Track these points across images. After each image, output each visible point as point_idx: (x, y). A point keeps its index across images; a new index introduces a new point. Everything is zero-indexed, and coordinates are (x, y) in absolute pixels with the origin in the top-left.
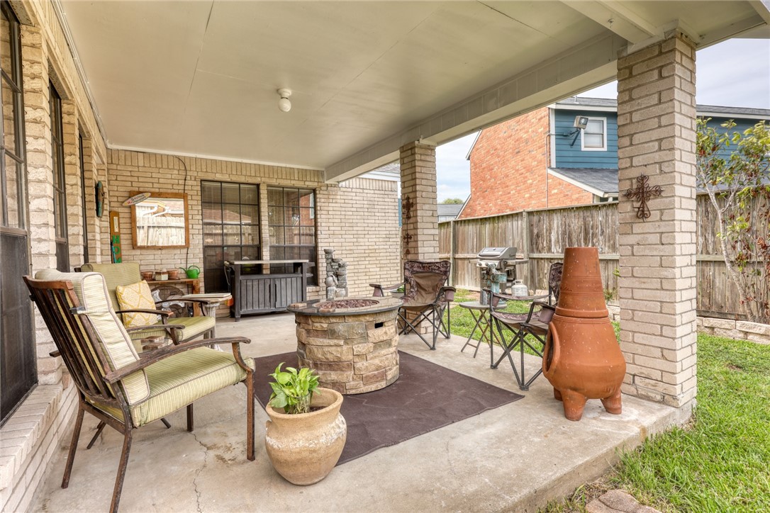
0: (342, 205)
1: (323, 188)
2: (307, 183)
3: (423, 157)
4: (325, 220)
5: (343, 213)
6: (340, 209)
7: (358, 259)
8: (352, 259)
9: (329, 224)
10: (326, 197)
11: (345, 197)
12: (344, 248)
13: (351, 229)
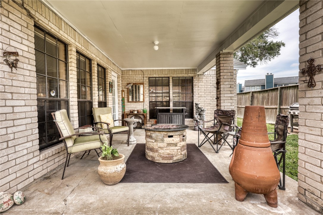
0: (205, 83)
1: (196, 76)
2: (189, 75)
3: (225, 59)
4: (197, 90)
5: (206, 87)
6: (204, 85)
7: (213, 108)
8: (210, 108)
9: (199, 92)
10: (198, 80)
11: (207, 79)
12: (206, 102)
13: (210, 94)
